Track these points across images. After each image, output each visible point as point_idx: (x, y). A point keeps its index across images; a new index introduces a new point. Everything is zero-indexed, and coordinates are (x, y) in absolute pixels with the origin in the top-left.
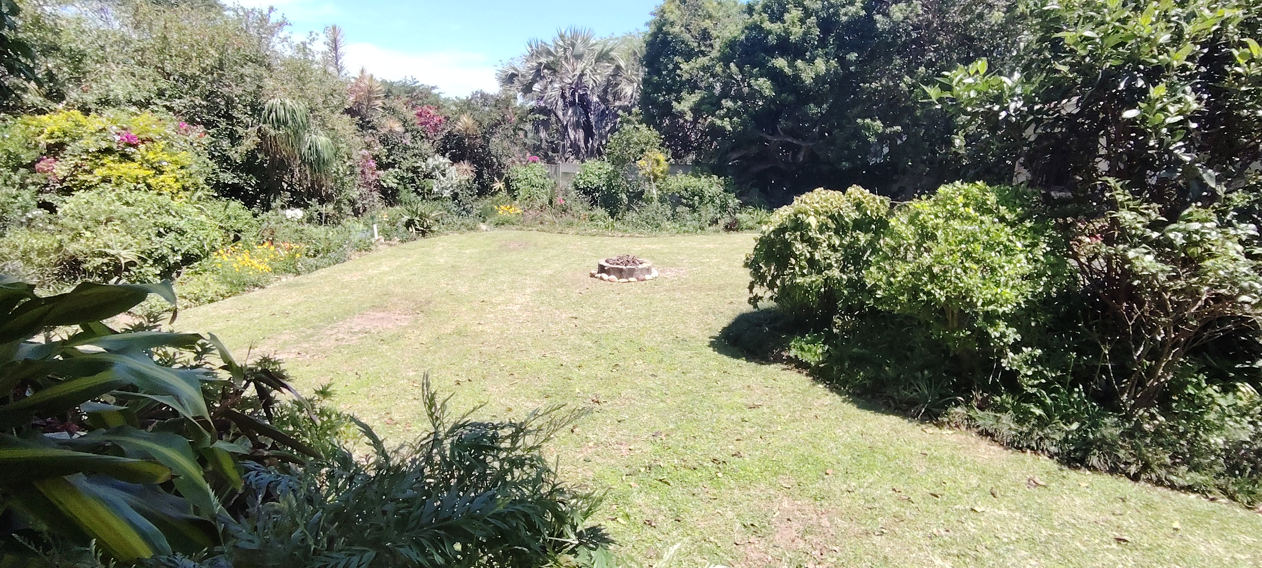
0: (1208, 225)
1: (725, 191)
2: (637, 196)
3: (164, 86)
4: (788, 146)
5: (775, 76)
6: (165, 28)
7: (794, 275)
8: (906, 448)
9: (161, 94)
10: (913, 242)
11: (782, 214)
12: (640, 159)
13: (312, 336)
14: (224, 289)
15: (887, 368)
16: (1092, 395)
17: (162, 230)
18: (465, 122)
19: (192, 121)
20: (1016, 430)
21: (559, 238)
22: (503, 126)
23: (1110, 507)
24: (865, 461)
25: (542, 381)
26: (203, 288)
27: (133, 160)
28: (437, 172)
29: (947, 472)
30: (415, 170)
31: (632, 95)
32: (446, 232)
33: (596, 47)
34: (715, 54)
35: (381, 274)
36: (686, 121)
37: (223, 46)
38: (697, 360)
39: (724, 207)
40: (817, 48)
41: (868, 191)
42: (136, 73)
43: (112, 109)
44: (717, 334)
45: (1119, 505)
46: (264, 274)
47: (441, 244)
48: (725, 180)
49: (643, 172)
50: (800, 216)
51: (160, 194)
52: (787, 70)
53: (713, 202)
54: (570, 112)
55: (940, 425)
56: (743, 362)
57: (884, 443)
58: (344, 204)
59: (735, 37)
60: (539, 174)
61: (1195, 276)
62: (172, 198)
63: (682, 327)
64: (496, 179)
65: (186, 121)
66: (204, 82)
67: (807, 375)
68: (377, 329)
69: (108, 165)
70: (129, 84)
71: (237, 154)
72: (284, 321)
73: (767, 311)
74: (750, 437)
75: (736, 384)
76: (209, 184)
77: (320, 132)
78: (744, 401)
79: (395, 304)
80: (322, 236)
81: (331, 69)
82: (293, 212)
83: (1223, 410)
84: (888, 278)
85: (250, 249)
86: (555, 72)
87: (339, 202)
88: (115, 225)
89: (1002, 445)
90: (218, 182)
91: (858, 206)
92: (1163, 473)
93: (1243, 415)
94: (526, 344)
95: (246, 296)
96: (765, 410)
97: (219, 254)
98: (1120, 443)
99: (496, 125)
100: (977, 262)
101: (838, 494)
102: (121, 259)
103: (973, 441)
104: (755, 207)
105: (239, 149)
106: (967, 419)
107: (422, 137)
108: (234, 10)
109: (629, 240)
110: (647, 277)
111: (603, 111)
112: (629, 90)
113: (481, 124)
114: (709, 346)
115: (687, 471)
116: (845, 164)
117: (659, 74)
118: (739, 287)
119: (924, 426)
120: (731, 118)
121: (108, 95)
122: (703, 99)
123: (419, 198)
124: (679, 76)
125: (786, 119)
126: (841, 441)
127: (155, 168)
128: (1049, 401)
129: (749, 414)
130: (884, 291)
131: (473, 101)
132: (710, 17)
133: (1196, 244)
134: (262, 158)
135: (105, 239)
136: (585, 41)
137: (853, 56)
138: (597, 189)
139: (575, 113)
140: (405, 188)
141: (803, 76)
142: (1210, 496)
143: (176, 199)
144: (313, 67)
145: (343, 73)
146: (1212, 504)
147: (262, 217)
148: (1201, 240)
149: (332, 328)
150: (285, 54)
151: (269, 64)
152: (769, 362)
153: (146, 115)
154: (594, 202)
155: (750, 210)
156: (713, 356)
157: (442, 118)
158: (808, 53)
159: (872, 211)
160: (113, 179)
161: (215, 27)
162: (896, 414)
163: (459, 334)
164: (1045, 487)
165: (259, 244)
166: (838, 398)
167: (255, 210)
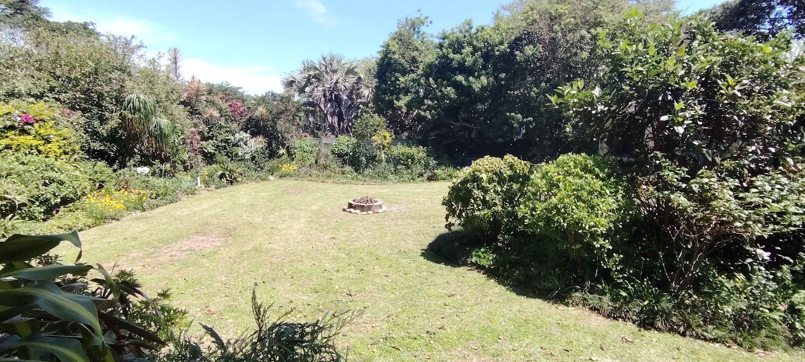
0: (712, 180)
1: (427, 156)
2: (372, 159)
3: (55, 85)
4: (464, 129)
5: (457, 86)
6: (58, 47)
7: (473, 210)
8: (547, 320)
9: (52, 89)
10: (545, 189)
11: (465, 172)
12: (374, 135)
13: (153, 253)
14: (90, 221)
15: (532, 269)
16: (656, 284)
17: (47, 181)
18: (261, 110)
19: (73, 108)
20: (612, 306)
21: (322, 185)
22: (286, 114)
23: (671, 353)
24: (522, 329)
25: (313, 281)
26: (75, 221)
27: (29, 134)
28: (241, 143)
29: (573, 335)
30: (226, 141)
31: (368, 96)
32: (247, 181)
33: (345, 66)
34: (420, 72)
35: (202, 210)
36: (402, 112)
37: (98, 60)
38: (413, 265)
39: (427, 166)
40: (481, 71)
41: (517, 158)
42: (35, 76)
43: (16, 100)
44: (426, 248)
45: (676, 352)
46: (120, 211)
47: (243, 190)
48: (427, 149)
49: (376, 143)
50: (476, 173)
51: (47, 157)
52: (464, 82)
53: (420, 163)
54: (329, 105)
55: (567, 305)
56: (442, 266)
57: (533, 317)
58: (178, 163)
59: (432, 62)
60: (309, 144)
61: (708, 210)
62: (56, 160)
63: (403, 243)
64: (280, 147)
65: (69, 108)
66: (83, 83)
67: (483, 274)
68: (199, 248)
69: (11, 137)
70: (29, 83)
71: (104, 130)
72: (133, 243)
73: (457, 232)
74: (450, 315)
75: (440, 281)
76: (82, 150)
77: (163, 116)
78: (445, 292)
79: (212, 231)
80: (162, 185)
81: (172, 75)
82: (142, 169)
83: (729, 290)
84: (531, 212)
85: (110, 194)
86: (319, 80)
87: (174, 162)
88: (12, 178)
89: (605, 316)
90: (89, 148)
91: (511, 167)
92: (699, 331)
93: (741, 293)
94: (301, 256)
95: (106, 226)
96: (459, 297)
97: (88, 197)
98: (673, 313)
99: (281, 113)
100: (584, 202)
101: (508, 352)
102: (16, 202)
103: (587, 314)
104: (446, 166)
105: (106, 127)
106: (583, 300)
107: (232, 120)
108: (106, 36)
109: (367, 186)
110: (380, 211)
111: (350, 105)
112: (367, 92)
113: (271, 112)
114: (421, 256)
115: (410, 340)
116: (500, 140)
117: (386, 84)
118: (438, 216)
119: (556, 305)
120: (430, 111)
121: (13, 90)
122: (413, 99)
123: (229, 159)
124: (398, 85)
125: (464, 112)
126: (507, 316)
127: (45, 139)
128: (630, 287)
129: (449, 300)
130: (529, 220)
131: (266, 98)
132: (417, 50)
133: (707, 191)
134: (122, 133)
135: (5, 188)
136: (339, 62)
137: (503, 75)
138: (347, 154)
139: (332, 106)
140: (220, 153)
141: (474, 86)
142: (728, 345)
143: (59, 160)
144: (160, 74)
145: (180, 78)
146: (728, 350)
147: (119, 172)
148: (710, 189)
149: (168, 248)
150: (141, 65)
151: (129, 72)
152: (459, 266)
153: (41, 103)
154: (344, 162)
155: (443, 168)
156: (424, 262)
157: (246, 108)
158: (476, 73)
159: (520, 170)
160: (14, 147)
161: (93, 46)
162: (540, 298)
163: (256, 250)
164: (632, 342)
165: (116, 190)
166: (503, 288)
167: (115, 167)
